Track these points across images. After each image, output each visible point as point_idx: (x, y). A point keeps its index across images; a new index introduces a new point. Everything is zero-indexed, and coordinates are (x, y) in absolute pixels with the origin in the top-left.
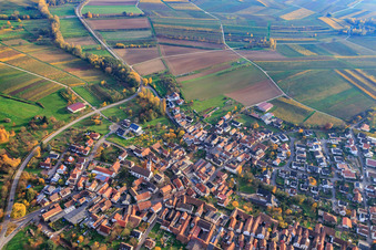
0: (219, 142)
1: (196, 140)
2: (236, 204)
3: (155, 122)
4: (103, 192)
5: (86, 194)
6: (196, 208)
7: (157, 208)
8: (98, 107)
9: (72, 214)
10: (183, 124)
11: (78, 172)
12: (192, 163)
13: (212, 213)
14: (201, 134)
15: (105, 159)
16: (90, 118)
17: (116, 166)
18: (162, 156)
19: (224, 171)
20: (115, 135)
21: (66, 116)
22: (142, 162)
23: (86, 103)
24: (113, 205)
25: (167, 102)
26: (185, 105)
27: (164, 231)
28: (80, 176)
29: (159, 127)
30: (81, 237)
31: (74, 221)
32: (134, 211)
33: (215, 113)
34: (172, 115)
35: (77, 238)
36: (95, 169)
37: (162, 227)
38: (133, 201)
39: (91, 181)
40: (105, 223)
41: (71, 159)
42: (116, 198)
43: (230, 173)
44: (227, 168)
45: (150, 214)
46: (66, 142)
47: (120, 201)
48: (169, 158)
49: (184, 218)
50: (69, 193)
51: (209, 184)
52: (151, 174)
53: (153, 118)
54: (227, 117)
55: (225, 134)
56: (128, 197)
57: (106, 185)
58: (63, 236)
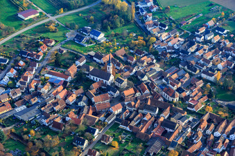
0: (197, 50)
1: (169, 48)
2: (210, 109)
3: (122, 29)
4: (57, 93)
5: (38, 95)
6: (161, 111)
7: (117, 110)
8: (54, 14)
9: (23, 112)
10: (155, 31)
11: (30, 75)
12: (160, 69)
13: (179, 115)
14: (177, 41)
15: (59, 63)
16: (44, 25)
17: (73, 70)
18: (127, 63)
19: (200, 78)
20: (72, 42)
21: (16, 23)
22: (102, 67)
23: (40, 10)
24: (68, 107)
25: (137, 8)
26: (160, 12)
27: (123, 130)
28: (31, 80)
29: (125, 34)
30: (32, 132)
31: (25, 118)
32: (91, 112)
33: (197, 20)
34: (143, 22)
35: (28, 133)
36: (49, 73)
37: (121, 126)
38: (90, 103)
39: (43, 85)
40: (59, 120)
41: (21, 63)
42: (72, 99)
43: (206, 81)
44: (204, 76)
45: (108, 114)
46: (16, 49)
47: (76, 103)
48: (135, 64)
49: (146, 118)
50: (19, 95)
51: (180, 90)
52: (112, 78)
53: (119, 25)
54: (211, 23)
55: (206, 42)
56: (85, 98)
57: (61, 87)
58: (13, 130)
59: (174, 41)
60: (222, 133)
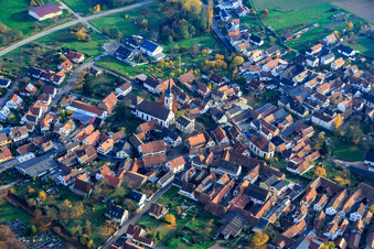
0: (307, 80)
1: (263, 74)
2: (322, 172)
3: (191, 42)
4: (85, 136)
5: (55, 137)
6: (246, 171)
7: (177, 166)
8: (85, 14)
9: (28, 164)
10: (242, 46)
11: (43, 107)
12: (247, 107)
13: (273, 178)
14: (276, 64)
15: (89, 90)
16: (69, 29)
17: (110, 102)
18: (196, 95)
19: (310, 123)
20: (112, 58)
21: (25, 25)
22: (157, 99)
23: (64, 6)
24: (100, 158)
25: (217, 11)
26: (252, 17)
27: (184, 197)
28: (45, 115)
29: (196, 50)
30: (42, 194)
31: (32, 172)
32: (136, 167)
33: (309, 34)
34: (225, 32)
35: (35, 195)
36: (73, 105)
37: (182, 192)
38: (135, 153)
39: (63, 122)
40: (84, 178)
41: (31, 87)
42: (106, 147)
43: (318, 129)
44: (315, 120)
45: (163, 172)
46: (23, 65)
47: (113, 153)
48: (209, 97)
49: (221, 182)
50: (24, 136)
51: (276, 140)
52: (171, 116)
53: (187, 35)
54: (331, 39)
55: (321, 68)
56: (127, 146)
57: (91, 127)
58: (13, 191)
59: (272, 63)
60: (339, 209)
